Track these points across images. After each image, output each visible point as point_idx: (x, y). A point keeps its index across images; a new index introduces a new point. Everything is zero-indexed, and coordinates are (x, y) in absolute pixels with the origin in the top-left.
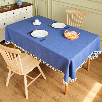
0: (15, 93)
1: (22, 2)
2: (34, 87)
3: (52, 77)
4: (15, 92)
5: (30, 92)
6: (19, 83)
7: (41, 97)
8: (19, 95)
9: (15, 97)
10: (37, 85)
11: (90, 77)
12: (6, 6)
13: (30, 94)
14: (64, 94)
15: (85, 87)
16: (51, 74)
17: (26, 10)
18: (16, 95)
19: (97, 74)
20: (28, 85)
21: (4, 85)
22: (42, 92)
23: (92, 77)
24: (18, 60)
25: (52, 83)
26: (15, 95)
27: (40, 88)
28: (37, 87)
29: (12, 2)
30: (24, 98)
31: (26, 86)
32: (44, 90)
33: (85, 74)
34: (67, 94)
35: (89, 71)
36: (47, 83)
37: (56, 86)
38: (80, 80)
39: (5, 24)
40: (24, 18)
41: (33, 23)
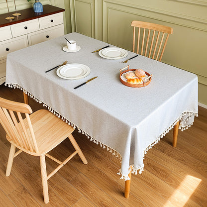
0: (22, 192)
1: (43, 4)
2: (61, 178)
3: (99, 158)
4: (24, 189)
5: (53, 189)
6: (33, 170)
7: (74, 201)
8: (31, 196)
9: (22, 198)
10: (68, 175)
11: (179, 160)
12: (10, 14)
13: (53, 195)
14: (123, 194)
15: (166, 181)
16: (98, 153)
17: (52, 21)
18: (25, 195)
19: (192, 155)
20: (48, 175)
21: (3, 173)
22: (79, 190)
23: (182, 160)
24: (27, 127)
25: (99, 172)
26: (23, 195)
27: (74, 182)
28: (68, 180)
29: (23, 6)
30: (40, 203)
31: (45, 178)
32: (83, 185)
33: (169, 155)
34: (128, 196)
35: (177, 147)
36: (89, 170)
37: (108, 179)
38: (157, 167)
39: (7, 50)
40: (48, 37)
41: (64, 49)
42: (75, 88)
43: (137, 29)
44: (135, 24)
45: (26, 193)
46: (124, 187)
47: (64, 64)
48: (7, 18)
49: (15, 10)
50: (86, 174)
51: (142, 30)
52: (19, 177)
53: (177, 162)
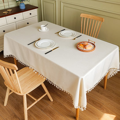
0: (14, 117)
1: (25, 4)
2: (37, 108)
3: (60, 96)
4: (15, 115)
5: (33, 115)
6: (20, 104)
8: (19, 119)
10: (42, 106)
11: (108, 97)
12: (5, 10)
14: (75, 118)
15: (101, 109)
16: (59, 93)
17: (31, 14)
19: (116, 94)
21: (2, 106)
22: (48, 116)
23: (110, 97)
25: (60, 105)
26: (15, 119)
27: (45, 111)
28: (42, 110)
29: (13, 5)
32: (50, 113)
33: (102, 94)
34: (78, 119)
35: (106, 89)
36: (54, 104)
37: (65, 108)
38: (95, 102)
39: (4, 31)
40: (28, 23)
41: (39, 30)
42: (45, 54)
43: (84, 18)
44: (82, 15)
45: (16, 117)
46: (75, 114)
47: (39, 40)
48: (4, 13)
49: (8, 8)
50: (52, 106)
51: (87, 19)
52: (12, 108)
53: (107, 98)
